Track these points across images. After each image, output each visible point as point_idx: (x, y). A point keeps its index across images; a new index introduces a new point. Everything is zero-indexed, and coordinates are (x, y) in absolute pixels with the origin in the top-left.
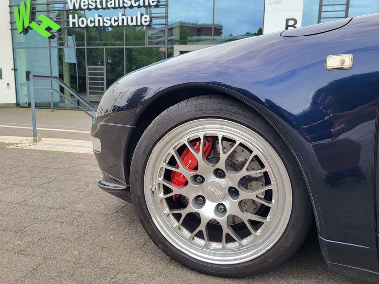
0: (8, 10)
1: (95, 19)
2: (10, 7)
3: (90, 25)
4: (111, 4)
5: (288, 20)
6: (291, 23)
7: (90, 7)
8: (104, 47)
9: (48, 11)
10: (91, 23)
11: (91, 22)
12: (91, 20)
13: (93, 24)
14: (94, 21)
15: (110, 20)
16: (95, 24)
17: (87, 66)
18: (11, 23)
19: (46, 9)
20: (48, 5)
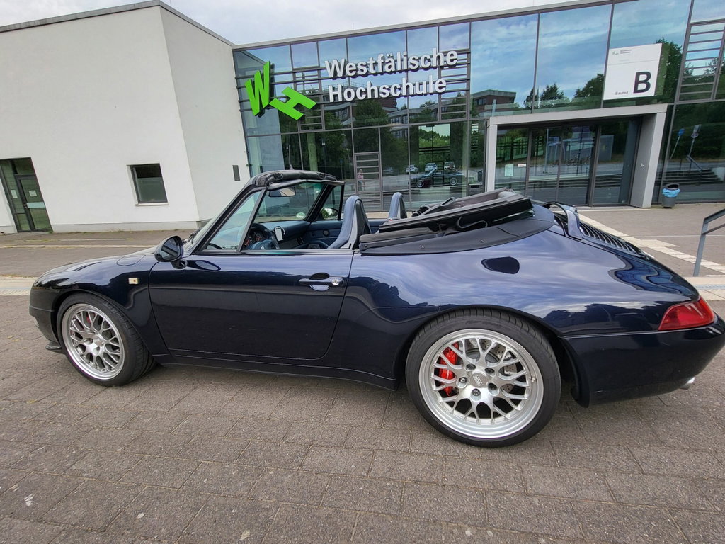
0: (235, 84)
1: (366, 90)
2: (237, 79)
3: (359, 97)
4: (390, 67)
5: (638, 74)
6: (643, 77)
7: (359, 72)
8: (379, 127)
9: (295, 82)
10: (361, 96)
11: (361, 93)
12: (361, 90)
13: (364, 96)
14: (366, 92)
15: (389, 89)
16: (367, 97)
17: (354, 153)
18: (240, 102)
19: (292, 79)
20: (294, 73)
